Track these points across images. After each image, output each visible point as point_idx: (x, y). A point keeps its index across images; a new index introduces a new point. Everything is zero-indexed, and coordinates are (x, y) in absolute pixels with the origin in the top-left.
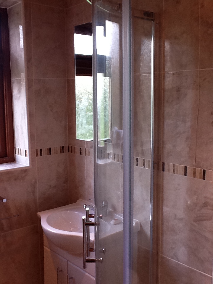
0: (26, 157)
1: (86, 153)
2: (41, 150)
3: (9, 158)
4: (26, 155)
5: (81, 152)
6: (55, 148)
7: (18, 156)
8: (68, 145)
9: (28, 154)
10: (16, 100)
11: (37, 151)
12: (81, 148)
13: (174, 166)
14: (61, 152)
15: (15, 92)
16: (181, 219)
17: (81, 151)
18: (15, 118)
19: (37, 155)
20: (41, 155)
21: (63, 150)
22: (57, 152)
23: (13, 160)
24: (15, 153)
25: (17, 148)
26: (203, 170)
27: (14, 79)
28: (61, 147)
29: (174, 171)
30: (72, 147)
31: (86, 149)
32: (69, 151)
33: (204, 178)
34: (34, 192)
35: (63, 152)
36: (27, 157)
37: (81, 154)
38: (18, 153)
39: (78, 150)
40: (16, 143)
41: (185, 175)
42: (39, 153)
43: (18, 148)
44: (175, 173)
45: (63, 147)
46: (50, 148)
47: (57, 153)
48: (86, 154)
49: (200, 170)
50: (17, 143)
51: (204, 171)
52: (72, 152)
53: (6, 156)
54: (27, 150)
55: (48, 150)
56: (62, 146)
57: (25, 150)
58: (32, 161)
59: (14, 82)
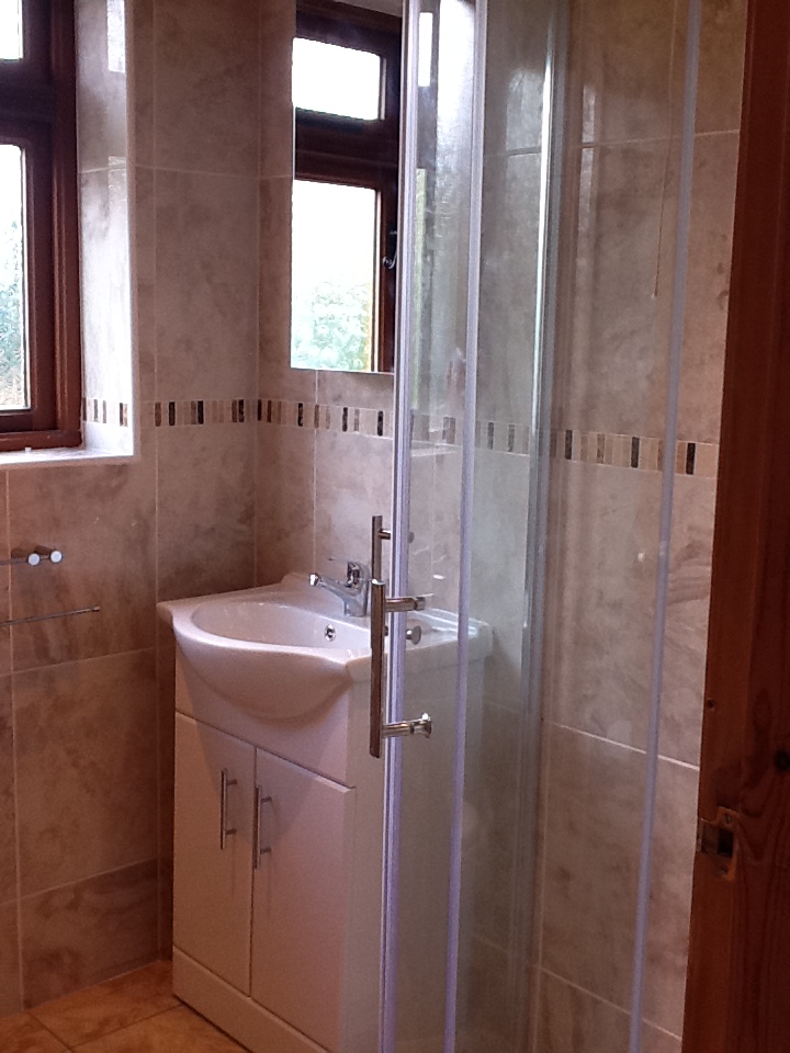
0: (123, 427)
1: (316, 420)
2: (172, 405)
3: (65, 432)
4: (122, 421)
5: (300, 418)
6: (215, 403)
7: (93, 427)
8: (257, 398)
9: (129, 415)
10: (93, 241)
11: (158, 406)
12: (300, 405)
13: (601, 439)
14: (234, 420)
15: (90, 214)
16: (616, 606)
17: (300, 413)
18: (85, 298)
19: (158, 423)
20: (172, 422)
21: (241, 412)
22: (222, 416)
23: (76, 440)
24: (85, 418)
25: (90, 399)
26: (689, 444)
27: (86, 171)
28: (234, 403)
29: (600, 455)
30: (270, 403)
31: (317, 407)
32: (259, 418)
33: (690, 470)
34: (144, 541)
35: (242, 420)
36: (126, 425)
37: (300, 425)
38: (96, 416)
39: (290, 412)
40: (88, 381)
41: (635, 464)
42: (165, 417)
43: (96, 401)
44: (602, 462)
45: (241, 403)
46: (201, 403)
47: (221, 421)
48: (317, 425)
49: (681, 445)
50: (93, 384)
51: (691, 448)
52: (269, 420)
53: (53, 426)
54: (129, 401)
55: (193, 408)
56: (238, 399)
57: (121, 405)
58: (142, 439)
59: (87, 181)
